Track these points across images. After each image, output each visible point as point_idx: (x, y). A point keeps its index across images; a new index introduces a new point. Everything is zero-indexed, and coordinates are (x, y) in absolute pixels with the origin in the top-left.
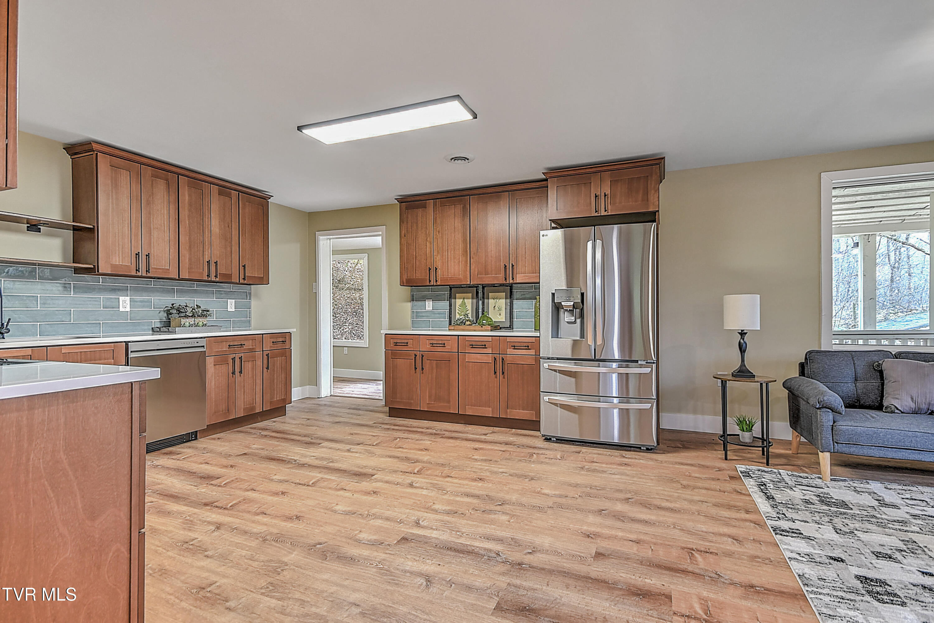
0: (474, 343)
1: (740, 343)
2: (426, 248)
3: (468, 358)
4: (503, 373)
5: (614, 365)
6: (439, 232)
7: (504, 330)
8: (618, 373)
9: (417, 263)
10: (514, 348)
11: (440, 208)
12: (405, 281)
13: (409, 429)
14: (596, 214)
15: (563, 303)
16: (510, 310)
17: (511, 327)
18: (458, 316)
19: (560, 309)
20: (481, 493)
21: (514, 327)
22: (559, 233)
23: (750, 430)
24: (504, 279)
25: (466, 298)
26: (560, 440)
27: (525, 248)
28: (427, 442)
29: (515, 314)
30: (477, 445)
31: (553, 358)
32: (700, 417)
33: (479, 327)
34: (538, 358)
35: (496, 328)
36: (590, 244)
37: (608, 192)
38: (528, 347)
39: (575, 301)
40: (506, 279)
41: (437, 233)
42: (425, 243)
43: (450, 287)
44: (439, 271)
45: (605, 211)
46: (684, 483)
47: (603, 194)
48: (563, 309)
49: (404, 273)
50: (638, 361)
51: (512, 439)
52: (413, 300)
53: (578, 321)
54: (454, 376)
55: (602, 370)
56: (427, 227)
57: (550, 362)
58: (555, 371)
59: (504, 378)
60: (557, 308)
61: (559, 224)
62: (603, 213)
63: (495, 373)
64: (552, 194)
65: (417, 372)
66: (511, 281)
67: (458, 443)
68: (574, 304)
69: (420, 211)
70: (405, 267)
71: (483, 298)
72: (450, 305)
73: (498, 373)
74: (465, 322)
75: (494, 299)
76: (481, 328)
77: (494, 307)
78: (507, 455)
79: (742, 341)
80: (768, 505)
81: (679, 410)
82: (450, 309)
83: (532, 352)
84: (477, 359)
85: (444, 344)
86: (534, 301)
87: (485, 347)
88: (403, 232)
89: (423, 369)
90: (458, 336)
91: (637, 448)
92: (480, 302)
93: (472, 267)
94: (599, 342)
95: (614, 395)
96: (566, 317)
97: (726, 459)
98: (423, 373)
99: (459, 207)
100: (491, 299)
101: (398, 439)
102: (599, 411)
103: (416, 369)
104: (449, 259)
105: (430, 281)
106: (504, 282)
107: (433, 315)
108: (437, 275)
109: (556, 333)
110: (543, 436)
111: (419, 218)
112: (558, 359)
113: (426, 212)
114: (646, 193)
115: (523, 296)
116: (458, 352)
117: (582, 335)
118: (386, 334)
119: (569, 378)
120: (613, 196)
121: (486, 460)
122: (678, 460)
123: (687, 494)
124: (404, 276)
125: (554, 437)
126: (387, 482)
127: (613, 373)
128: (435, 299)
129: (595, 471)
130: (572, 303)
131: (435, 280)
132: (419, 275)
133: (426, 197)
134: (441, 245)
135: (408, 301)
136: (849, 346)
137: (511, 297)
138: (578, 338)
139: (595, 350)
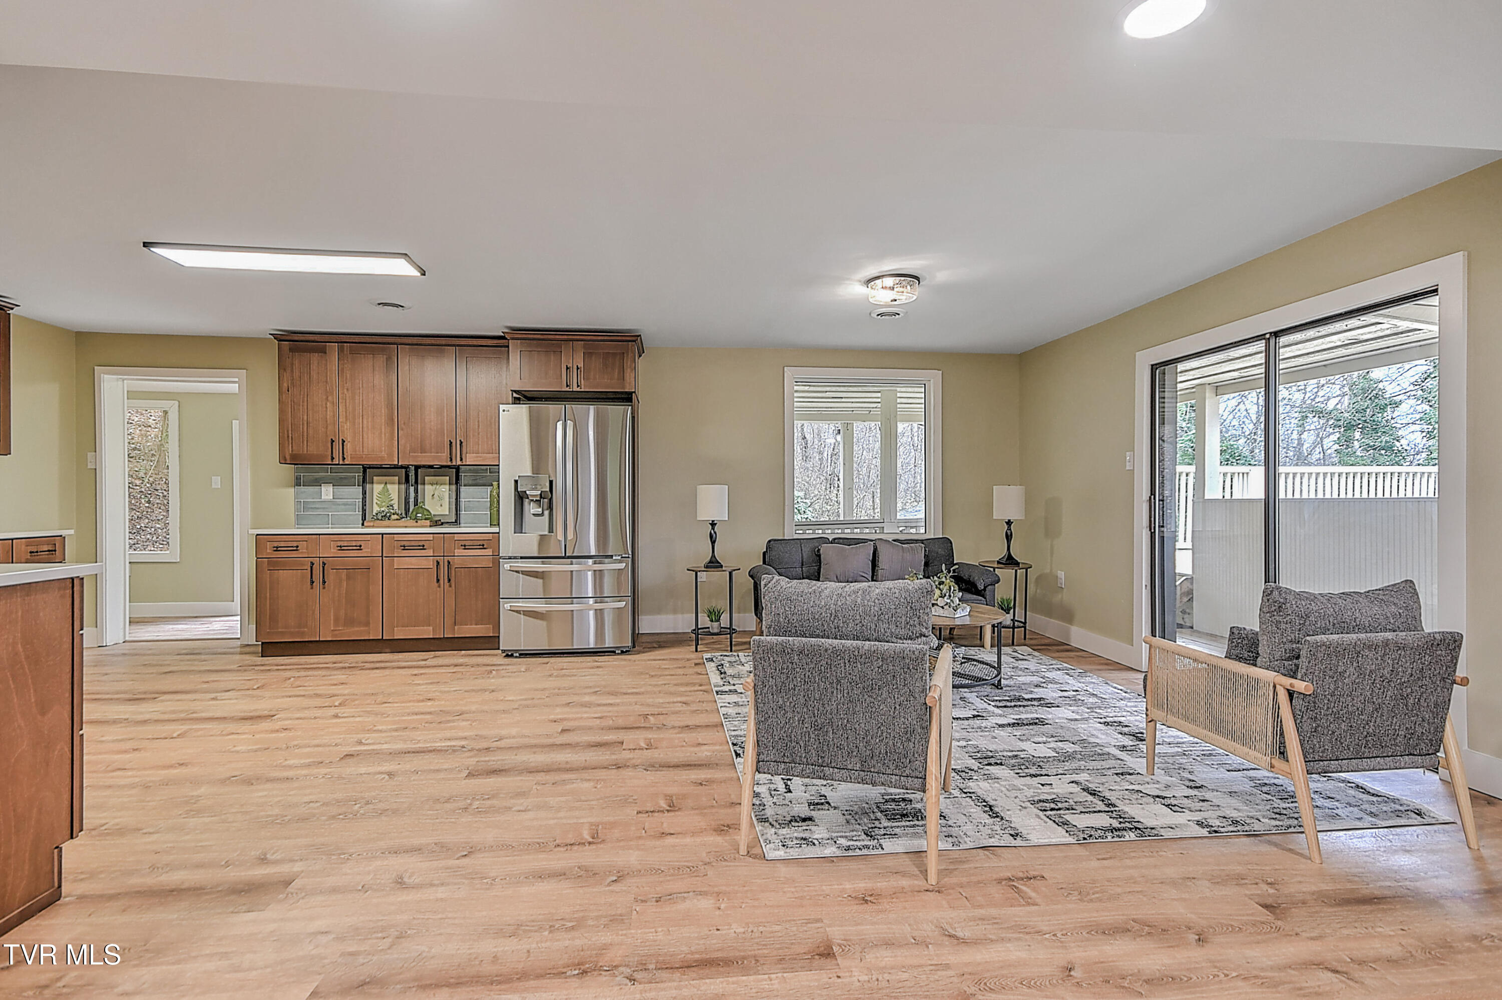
0: (406, 544)
1: (711, 533)
2: (326, 411)
3: (397, 563)
4: (449, 580)
5: (590, 561)
6: (347, 389)
7: (447, 526)
8: (595, 571)
9: (311, 432)
10: (465, 547)
11: (350, 356)
12: (288, 457)
13: (306, 666)
14: (568, 389)
15: (528, 492)
16: (456, 499)
17: (457, 522)
18: (376, 509)
19: (524, 499)
20: (433, 709)
21: (462, 521)
22: (523, 410)
23: (718, 620)
24: (449, 459)
25: (390, 483)
26: (524, 655)
27: (478, 421)
28: (341, 676)
29: (462, 505)
30: (416, 671)
31: (515, 558)
32: (680, 616)
33: (413, 523)
34: (497, 559)
35: (437, 523)
36: (560, 425)
37: (581, 365)
38: (483, 545)
39: (543, 490)
40: (451, 460)
41: (345, 390)
42: (324, 403)
43: (363, 467)
44: (348, 446)
45: (578, 386)
46: (653, 674)
47: (575, 367)
48: (528, 498)
49: (287, 445)
50: (612, 556)
51: (461, 661)
52: (298, 484)
53: (547, 513)
54: (375, 589)
55: (575, 567)
56: (327, 382)
57: (511, 562)
58: (517, 572)
59: (450, 586)
60: (521, 497)
61: (525, 397)
62: (576, 389)
63: (438, 581)
64: (515, 358)
65: (314, 587)
66: (459, 463)
67: (387, 672)
68: (541, 494)
69: (315, 357)
70: (288, 437)
71: (416, 482)
72: (364, 493)
73: (441, 582)
74: (390, 516)
75: (432, 484)
76: (415, 524)
77: (433, 495)
78: (459, 676)
79: (712, 532)
80: (719, 678)
81: (659, 611)
82: (364, 499)
83: (489, 552)
84: (412, 564)
85: (360, 546)
86: (489, 488)
87: (423, 548)
88: (285, 385)
89: (324, 582)
90: (382, 534)
91: (611, 652)
92: (412, 489)
93: (402, 442)
94: (570, 536)
95: (590, 596)
96: (531, 509)
97: (696, 651)
98: (324, 588)
99: (381, 360)
100: (428, 484)
101: (292, 679)
102: (573, 615)
103: (313, 582)
104: (365, 429)
105: (333, 458)
106: (449, 463)
107: (334, 507)
108: (345, 450)
109: (519, 527)
110: (504, 651)
111: (314, 366)
112: (522, 558)
113: (326, 360)
114: (622, 370)
115: (474, 482)
116: (382, 556)
117: (551, 530)
118: (257, 535)
119: (535, 579)
120: (587, 370)
121: (431, 683)
122: (652, 658)
123: (654, 681)
124: (286, 450)
125: (516, 651)
126: (298, 719)
127: (589, 571)
128: (337, 483)
129: (564, 676)
130: (539, 492)
131: (341, 458)
132: (313, 449)
133: (327, 337)
134: (351, 408)
135: (291, 486)
136: (799, 534)
137: (457, 483)
138: (546, 533)
139: (565, 546)
